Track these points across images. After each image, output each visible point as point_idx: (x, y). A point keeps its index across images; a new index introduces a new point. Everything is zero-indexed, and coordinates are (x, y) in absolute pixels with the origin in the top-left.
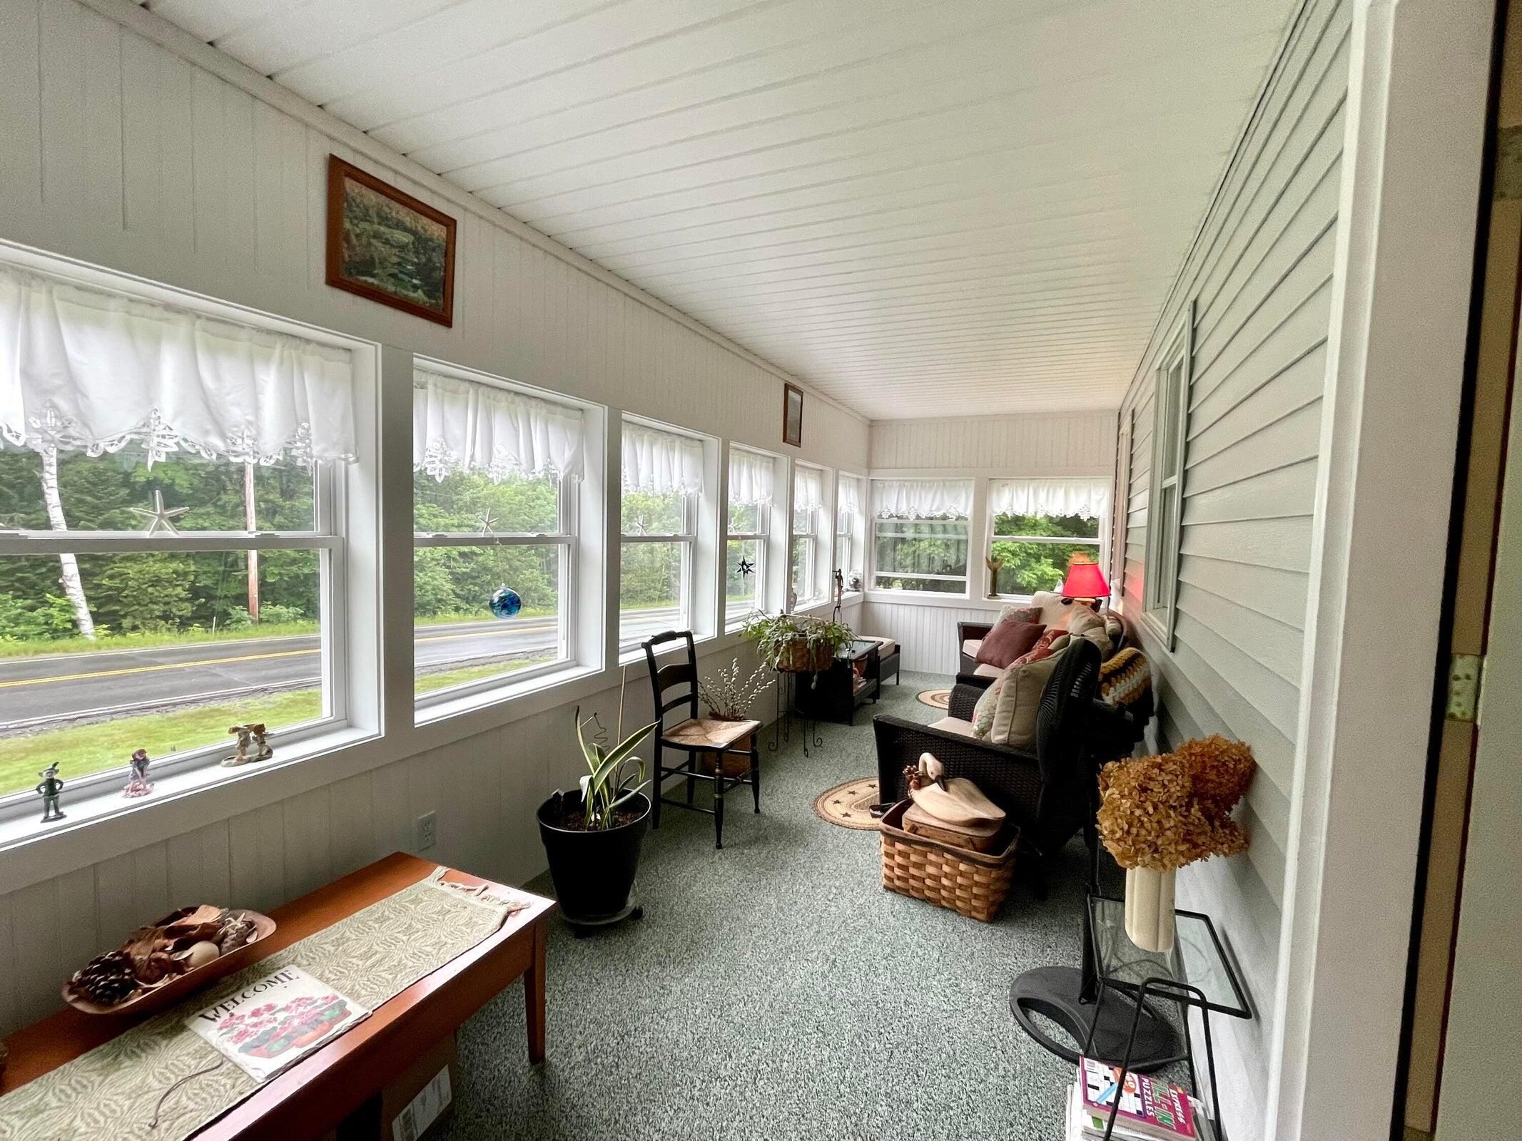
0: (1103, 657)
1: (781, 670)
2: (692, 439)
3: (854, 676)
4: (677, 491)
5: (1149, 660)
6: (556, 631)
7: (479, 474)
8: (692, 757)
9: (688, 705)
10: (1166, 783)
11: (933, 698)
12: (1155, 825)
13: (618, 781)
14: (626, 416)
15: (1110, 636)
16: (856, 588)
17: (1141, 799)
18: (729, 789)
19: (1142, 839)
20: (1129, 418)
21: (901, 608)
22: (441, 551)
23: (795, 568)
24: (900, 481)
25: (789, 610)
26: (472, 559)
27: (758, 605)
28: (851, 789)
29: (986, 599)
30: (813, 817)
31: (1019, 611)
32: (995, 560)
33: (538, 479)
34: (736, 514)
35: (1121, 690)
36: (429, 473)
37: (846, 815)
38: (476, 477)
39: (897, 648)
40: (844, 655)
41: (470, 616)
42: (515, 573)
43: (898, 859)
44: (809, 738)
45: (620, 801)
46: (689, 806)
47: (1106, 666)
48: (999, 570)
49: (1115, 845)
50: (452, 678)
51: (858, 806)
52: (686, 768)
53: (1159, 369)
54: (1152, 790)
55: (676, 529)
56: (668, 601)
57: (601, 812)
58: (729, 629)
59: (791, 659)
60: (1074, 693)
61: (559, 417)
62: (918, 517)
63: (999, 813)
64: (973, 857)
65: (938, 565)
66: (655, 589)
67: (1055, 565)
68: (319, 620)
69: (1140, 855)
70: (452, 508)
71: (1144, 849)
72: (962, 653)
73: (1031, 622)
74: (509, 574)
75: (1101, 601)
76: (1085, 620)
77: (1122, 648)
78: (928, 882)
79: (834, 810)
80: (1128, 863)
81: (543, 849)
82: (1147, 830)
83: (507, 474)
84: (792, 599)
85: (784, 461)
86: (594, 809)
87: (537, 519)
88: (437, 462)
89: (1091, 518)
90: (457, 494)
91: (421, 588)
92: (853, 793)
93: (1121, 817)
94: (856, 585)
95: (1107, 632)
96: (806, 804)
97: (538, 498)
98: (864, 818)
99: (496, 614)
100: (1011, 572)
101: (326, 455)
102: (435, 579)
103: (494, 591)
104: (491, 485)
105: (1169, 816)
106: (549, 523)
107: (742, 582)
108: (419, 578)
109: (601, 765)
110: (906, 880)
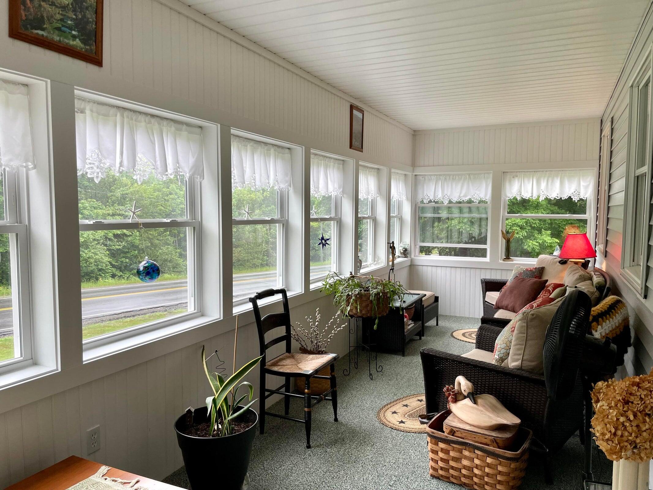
0: (593, 302)
1: (352, 316)
2: (283, 148)
3: (405, 320)
4: (273, 187)
5: (627, 305)
6: (186, 291)
7: (127, 176)
8: (288, 381)
9: (284, 343)
10: (643, 396)
11: (464, 335)
12: (635, 428)
13: (234, 400)
14: (233, 131)
15: (596, 287)
16: (405, 255)
17: (625, 409)
18: (316, 404)
19: (625, 439)
20: (609, 124)
21: (439, 269)
22: (100, 233)
23: (360, 241)
24: (437, 175)
25: (356, 272)
26: (124, 239)
27: (334, 268)
28: (405, 403)
29: (502, 261)
30: (377, 424)
31: (527, 270)
32: (508, 232)
33: (170, 180)
34: (316, 203)
35: (606, 327)
36: (89, 176)
37: (402, 422)
38: (125, 178)
39: (437, 299)
40: (398, 304)
41: (123, 281)
42: (155, 249)
43: (441, 455)
44: (373, 366)
45: (236, 415)
46: (286, 416)
47: (596, 309)
48: (511, 240)
49: (605, 444)
50: (111, 326)
51: (411, 416)
52: (283, 390)
53: (632, 86)
54: (632, 403)
55: (273, 215)
56: (268, 268)
57: (222, 423)
58: (312, 287)
59: (358, 307)
60: (572, 330)
61: (185, 133)
62: (450, 202)
63: (517, 421)
64: (497, 452)
65: (465, 238)
66: (258, 258)
67: (553, 235)
68: (11, 285)
69: (623, 451)
70: (108, 202)
71: (626, 446)
72: (485, 302)
73: (536, 278)
74: (151, 249)
75: (589, 261)
76: (577, 276)
77: (606, 296)
78: (464, 471)
79: (393, 419)
80: (614, 457)
81: (179, 451)
82: (629, 432)
83: (147, 176)
84: (359, 264)
85: (351, 162)
86: (216, 421)
87: (171, 209)
88: (95, 168)
89: (581, 200)
90: (111, 192)
91: (86, 261)
92: (406, 406)
93: (609, 423)
94: (405, 253)
95: (594, 283)
96: (372, 415)
97: (171, 194)
98: (415, 424)
99: (142, 279)
100: (520, 241)
101: (12, 163)
102: (97, 254)
103: (140, 262)
104: (136, 185)
105: (645, 422)
106: (179, 212)
107: (321, 252)
108: (84, 253)
109: (221, 389)
110: (447, 470)
